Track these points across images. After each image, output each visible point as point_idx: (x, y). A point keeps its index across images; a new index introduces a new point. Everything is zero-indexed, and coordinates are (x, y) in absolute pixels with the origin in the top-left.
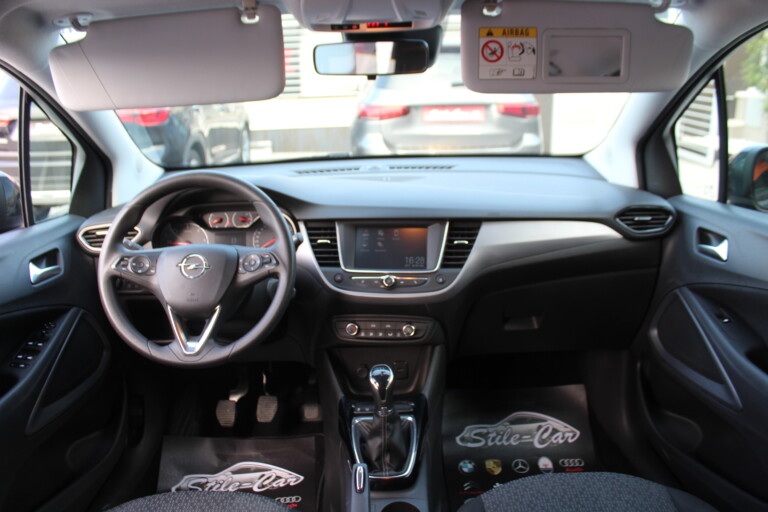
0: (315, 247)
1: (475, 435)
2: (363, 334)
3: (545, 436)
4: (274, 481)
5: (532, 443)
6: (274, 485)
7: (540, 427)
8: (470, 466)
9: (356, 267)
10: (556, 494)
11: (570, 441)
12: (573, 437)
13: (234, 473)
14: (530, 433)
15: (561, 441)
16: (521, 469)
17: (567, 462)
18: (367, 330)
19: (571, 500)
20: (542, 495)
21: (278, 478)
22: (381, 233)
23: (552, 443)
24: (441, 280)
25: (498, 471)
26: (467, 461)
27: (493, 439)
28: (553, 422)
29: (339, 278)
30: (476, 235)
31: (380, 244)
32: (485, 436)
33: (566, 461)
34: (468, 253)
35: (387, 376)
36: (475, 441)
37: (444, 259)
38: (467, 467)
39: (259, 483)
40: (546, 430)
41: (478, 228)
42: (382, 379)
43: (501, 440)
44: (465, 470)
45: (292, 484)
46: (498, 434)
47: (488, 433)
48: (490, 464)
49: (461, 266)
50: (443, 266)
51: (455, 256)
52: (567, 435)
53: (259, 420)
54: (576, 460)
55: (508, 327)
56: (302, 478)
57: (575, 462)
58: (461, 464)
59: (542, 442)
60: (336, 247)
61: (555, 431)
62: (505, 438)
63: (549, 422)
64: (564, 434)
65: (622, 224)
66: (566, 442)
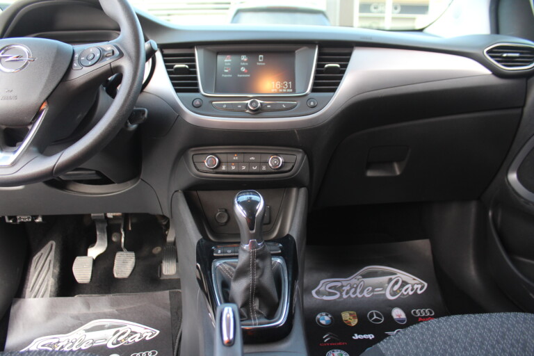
0: (172, 73)
1: (330, 288)
2: (224, 168)
3: (396, 288)
4: (129, 336)
5: (384, 295)
6: (129, 340)
7: (390, 280)
8: (327, 318)
9: (216, 91)
10: (473, 340)
11: (419, 292)
12: (421, 289)
13: (88, 331)
14: (381, 286)
15: (411, 293)
16: (376, 320)
17: (419, 312)
18: (228, 163)
19: (493, 347)
20: (457, 341)
21: (133, 333)
22: (244, 58)
23: (402, 294)
24: (312, 103)
25: (354, 322)
26: (324, 314)
27: (347, 293)
28: (403, 275)
29: (197, 102)
30: (348, 60)
31: (243, 69)
32: (340, 289)
33: (417, 311)
34: (341, 78)
35: (257, 203)
36: (330, 294)
37: (315, 84)
38: (324, 319)
39: (114, 339)
40: (396, 282)
41: (350, 54)
42: (250, 207)
43: (355, 293)
44: (323, 322)
45: (147, 338)
46: (352, 287)
47: (342, 286)
48: (346, 316)
49: (334, 90)
50: (313, 90)
51: (327, 80)
52: (415, 287)
53: (116, 276)
54: (427, 310)
55: (370, 174)
56: (158, 332)
57: (426, 312)
58: (318, 316)
59: (394, 294)
60: (195, 73)
61: (404, 283)
62: (358, 290)
63: (399, 275)
64: (413, 286)
65: (492, 60)
66: (416, 293)
